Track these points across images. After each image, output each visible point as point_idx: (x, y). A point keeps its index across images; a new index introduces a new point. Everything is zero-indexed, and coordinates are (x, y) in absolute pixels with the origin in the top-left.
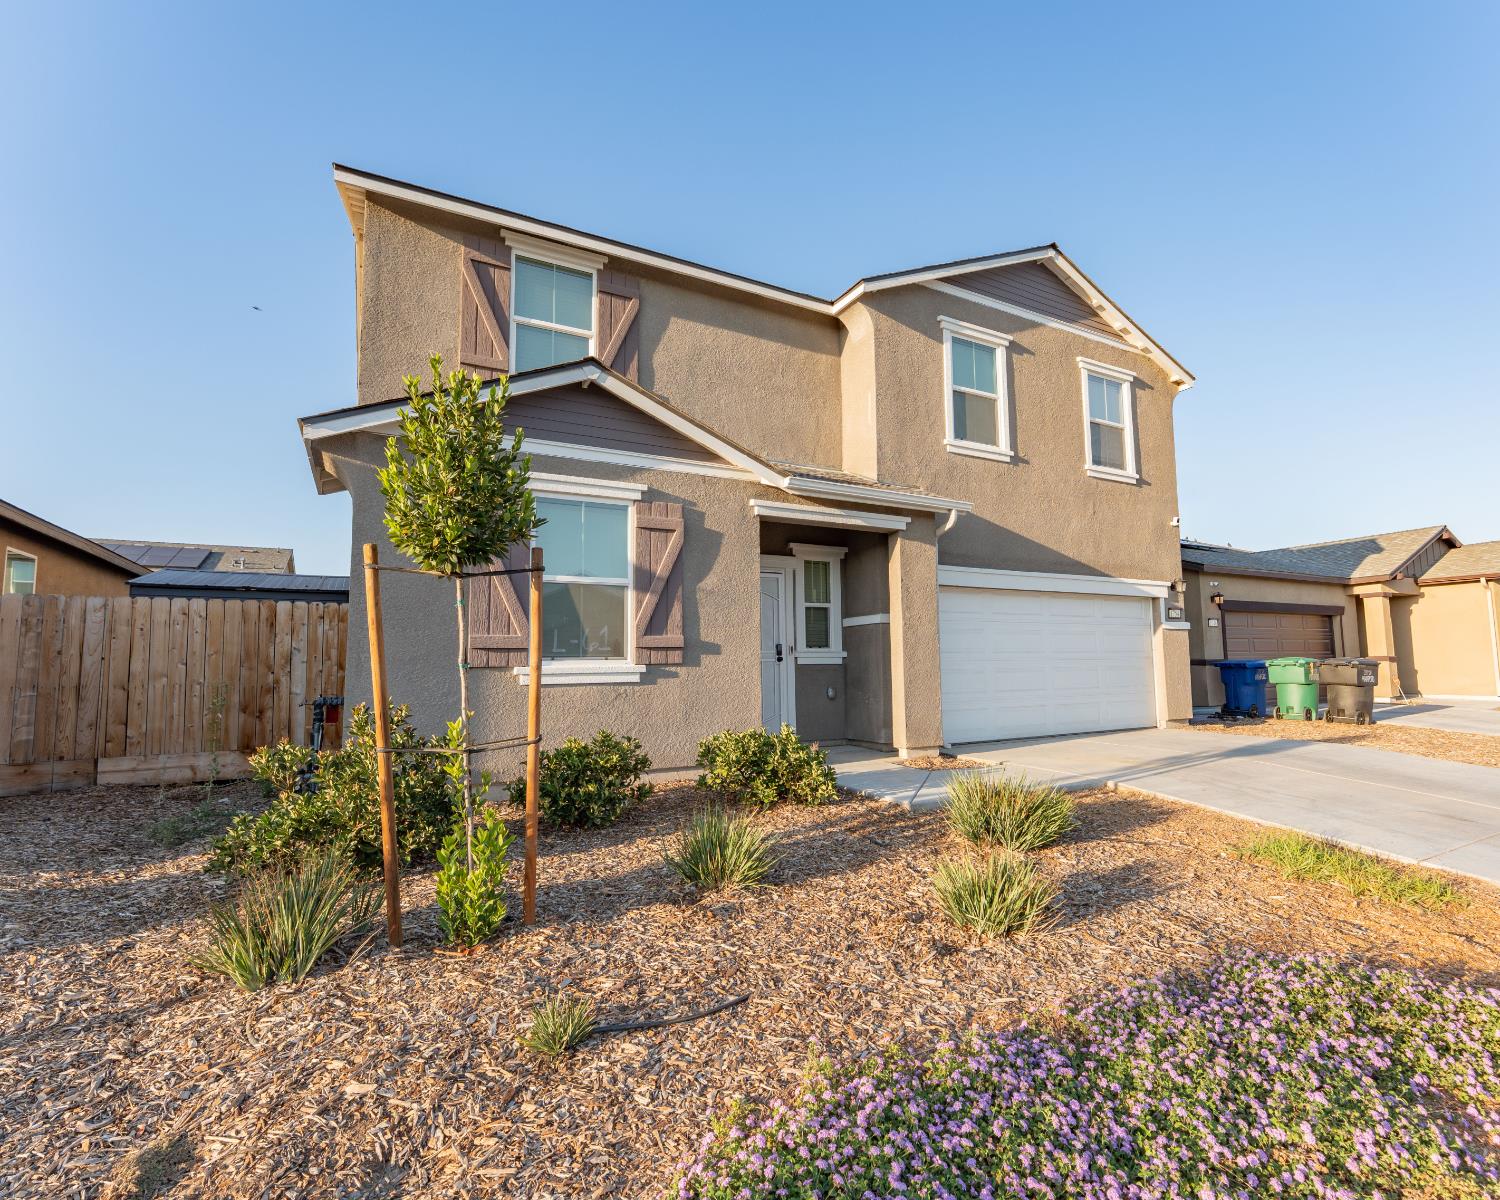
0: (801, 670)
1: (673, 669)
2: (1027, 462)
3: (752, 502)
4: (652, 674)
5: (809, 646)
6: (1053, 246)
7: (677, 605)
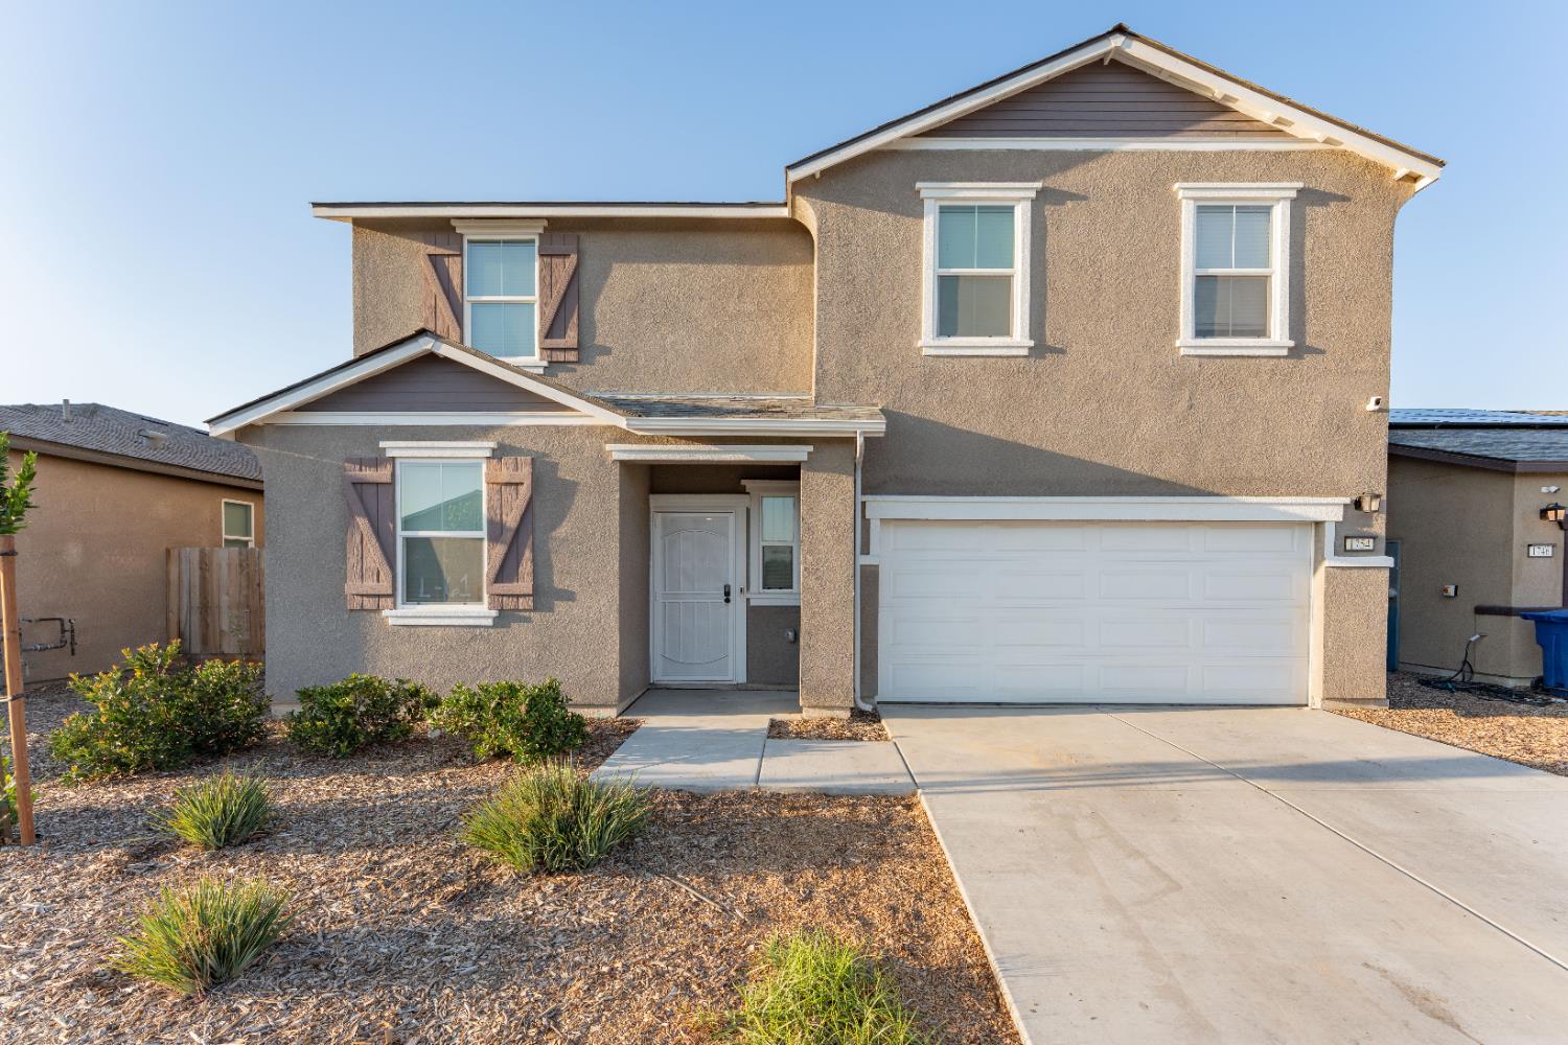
0: (754, 613)
1: (527, 614)
2: (1062, 351)
3: (608, 447)
4: (504, 618)
5: (766, 586)
6: (1120, 30)
7: (528, 554)
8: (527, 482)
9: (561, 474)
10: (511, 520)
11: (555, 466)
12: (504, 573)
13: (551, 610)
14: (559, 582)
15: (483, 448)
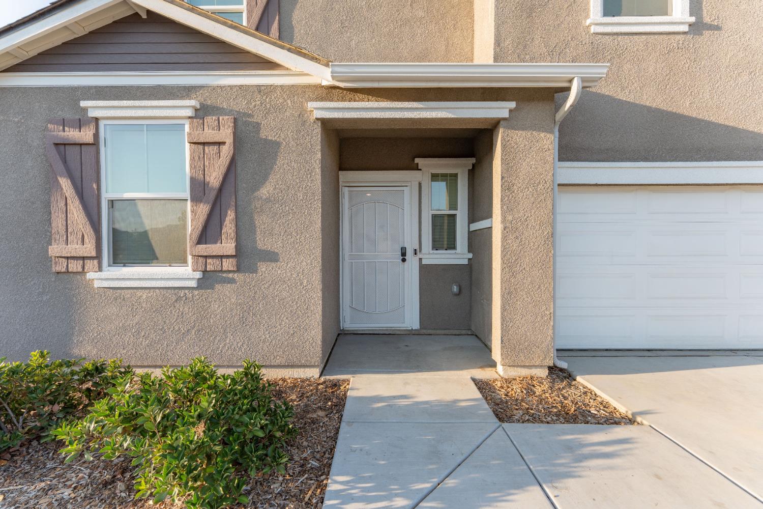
0: (426, 271)
1: (230, 275)
3: (311, 105)
4: (208, 279)
5: (435, 247)
7: (231, 215)
8: (229, 140)
9: (263, 135)
10: (214, 178)
11: (257, 126)
12: (207, 234)
13: (255, 271)
14: (263, 243)
15: (184, 108)
